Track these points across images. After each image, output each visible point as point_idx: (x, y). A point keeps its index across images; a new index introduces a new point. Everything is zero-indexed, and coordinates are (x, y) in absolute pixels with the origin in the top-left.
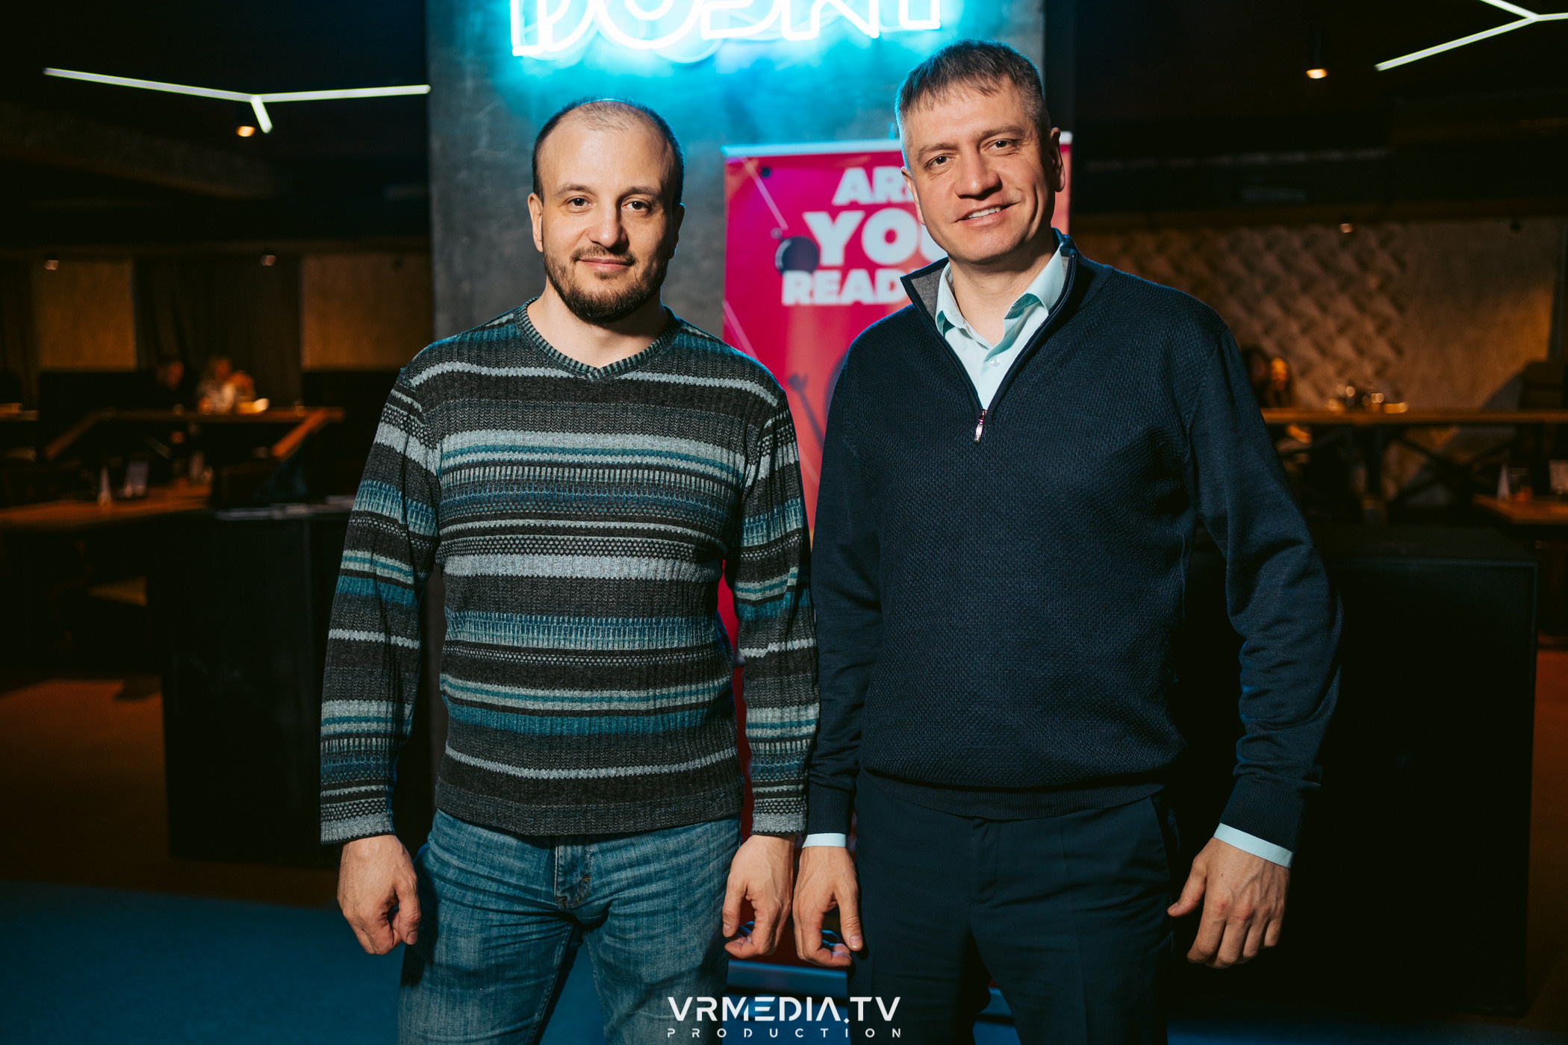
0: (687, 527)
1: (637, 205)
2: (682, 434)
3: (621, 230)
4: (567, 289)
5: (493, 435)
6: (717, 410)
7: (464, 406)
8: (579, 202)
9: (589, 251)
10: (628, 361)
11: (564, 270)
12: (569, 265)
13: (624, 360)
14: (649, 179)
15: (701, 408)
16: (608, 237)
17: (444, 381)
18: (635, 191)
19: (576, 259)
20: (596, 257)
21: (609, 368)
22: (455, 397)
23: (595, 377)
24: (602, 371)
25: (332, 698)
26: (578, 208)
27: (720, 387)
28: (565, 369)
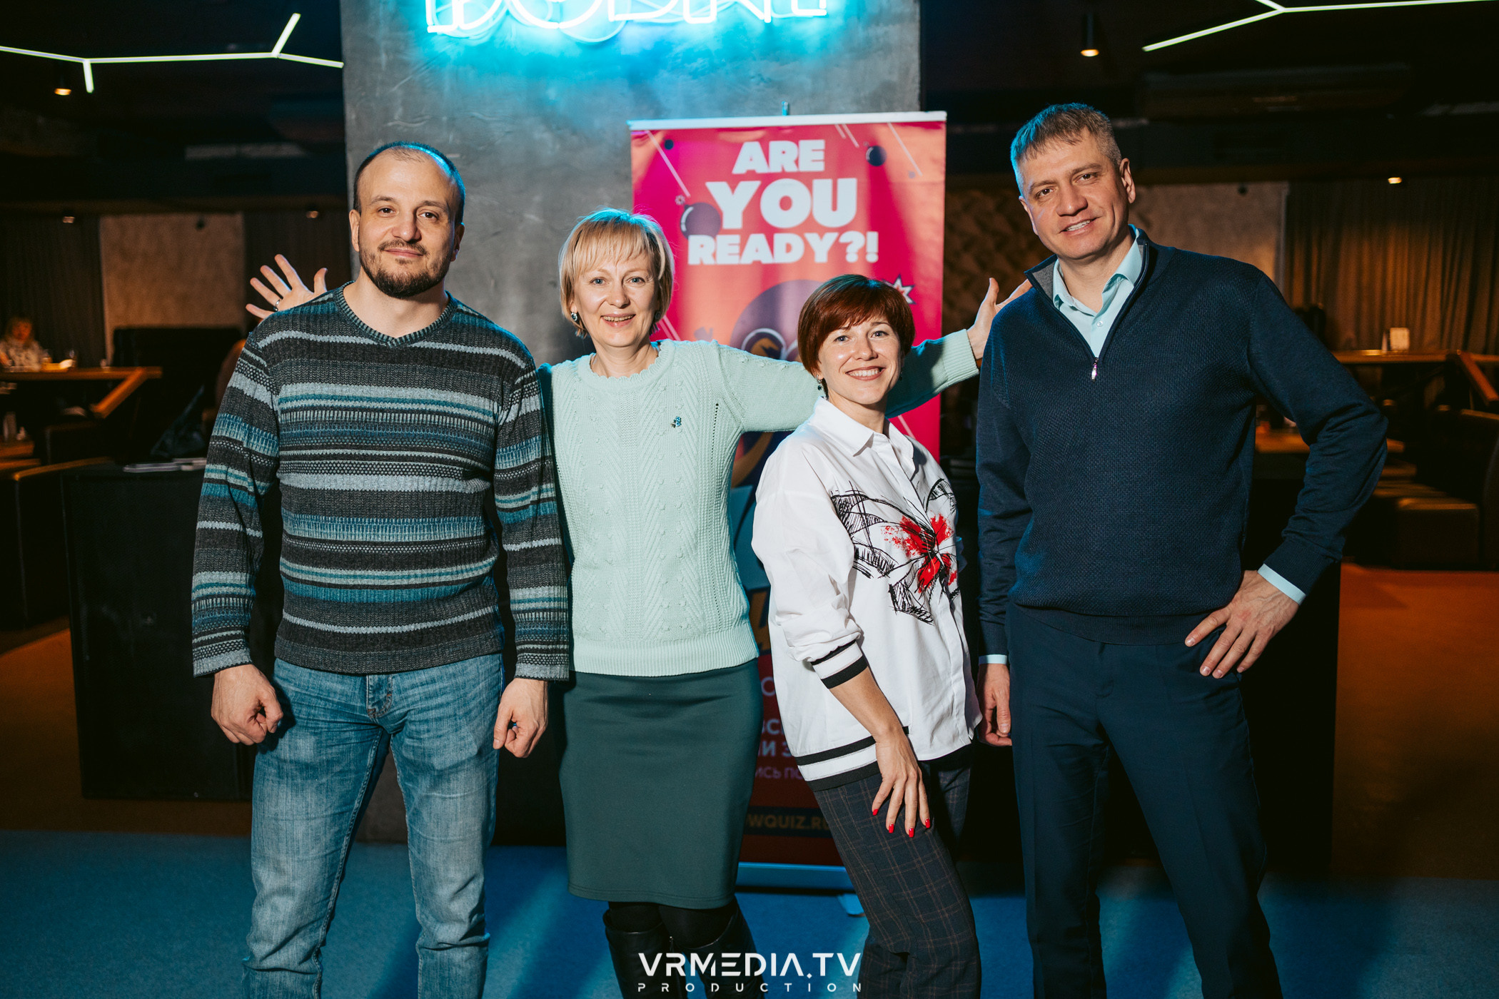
0: (459, 456)
1: (429, 215)
2: (455, 389)
3: (416, 230)
4: (375, 273)
5: (319, 387)
6: (481, 371)
7: (297, 364)
8: (387, 210)
9: (392, 243)
10: (418, 334)
11: (373, 257)
12: (377, 254)
13: (415, 333)
14: (439, 196)
15: (469, 370)
16: (406, 234)
17: (283, 345)
18: (428, 203)
19: (382, 249)
20: (398, 248)
21: (403, 339)
22: (290, 357)
23: (393, 345)
24: (398, 340)
25: (200, 570)
26: (386, 214)
27: (484, 354)
28: (371, 338)
